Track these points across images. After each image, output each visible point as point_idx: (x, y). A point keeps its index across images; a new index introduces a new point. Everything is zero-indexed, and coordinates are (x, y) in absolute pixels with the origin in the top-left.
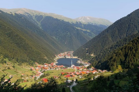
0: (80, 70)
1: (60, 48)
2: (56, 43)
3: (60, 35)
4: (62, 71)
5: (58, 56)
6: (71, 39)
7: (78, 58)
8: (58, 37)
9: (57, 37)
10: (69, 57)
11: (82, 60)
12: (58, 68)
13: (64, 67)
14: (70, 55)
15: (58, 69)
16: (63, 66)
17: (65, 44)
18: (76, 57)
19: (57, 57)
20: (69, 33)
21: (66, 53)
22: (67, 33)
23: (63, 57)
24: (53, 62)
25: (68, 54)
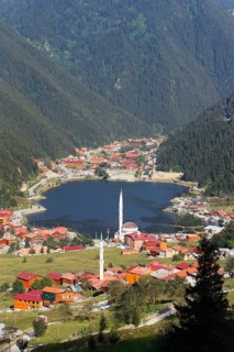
0: (162, 256)
1: (80, 113)
2: (53, 82)
3: (84, 33)
4: (49, 261)
5: (62, 166)
6: (156, 59)
7: (183, 178)
8: (71, 44)
9: (63, 47)
10: (129, 176)
11: (205, 194)
12: (27, 246)
13: (72, 235)
14: (139, 161)
15: (24, 252)
16: (62, 230)
17: (112, 89)
18: (171, 176)
19: (50, 175)
20: (140, 22)
21: (116, 147)
22: (132, 17)
23: (86, 173)
24: (14, 204)
25: (128, 154)
